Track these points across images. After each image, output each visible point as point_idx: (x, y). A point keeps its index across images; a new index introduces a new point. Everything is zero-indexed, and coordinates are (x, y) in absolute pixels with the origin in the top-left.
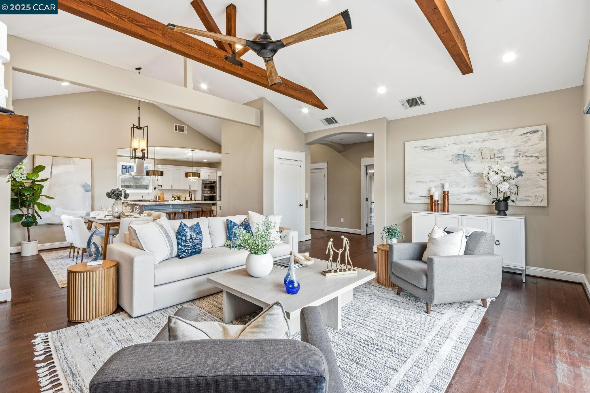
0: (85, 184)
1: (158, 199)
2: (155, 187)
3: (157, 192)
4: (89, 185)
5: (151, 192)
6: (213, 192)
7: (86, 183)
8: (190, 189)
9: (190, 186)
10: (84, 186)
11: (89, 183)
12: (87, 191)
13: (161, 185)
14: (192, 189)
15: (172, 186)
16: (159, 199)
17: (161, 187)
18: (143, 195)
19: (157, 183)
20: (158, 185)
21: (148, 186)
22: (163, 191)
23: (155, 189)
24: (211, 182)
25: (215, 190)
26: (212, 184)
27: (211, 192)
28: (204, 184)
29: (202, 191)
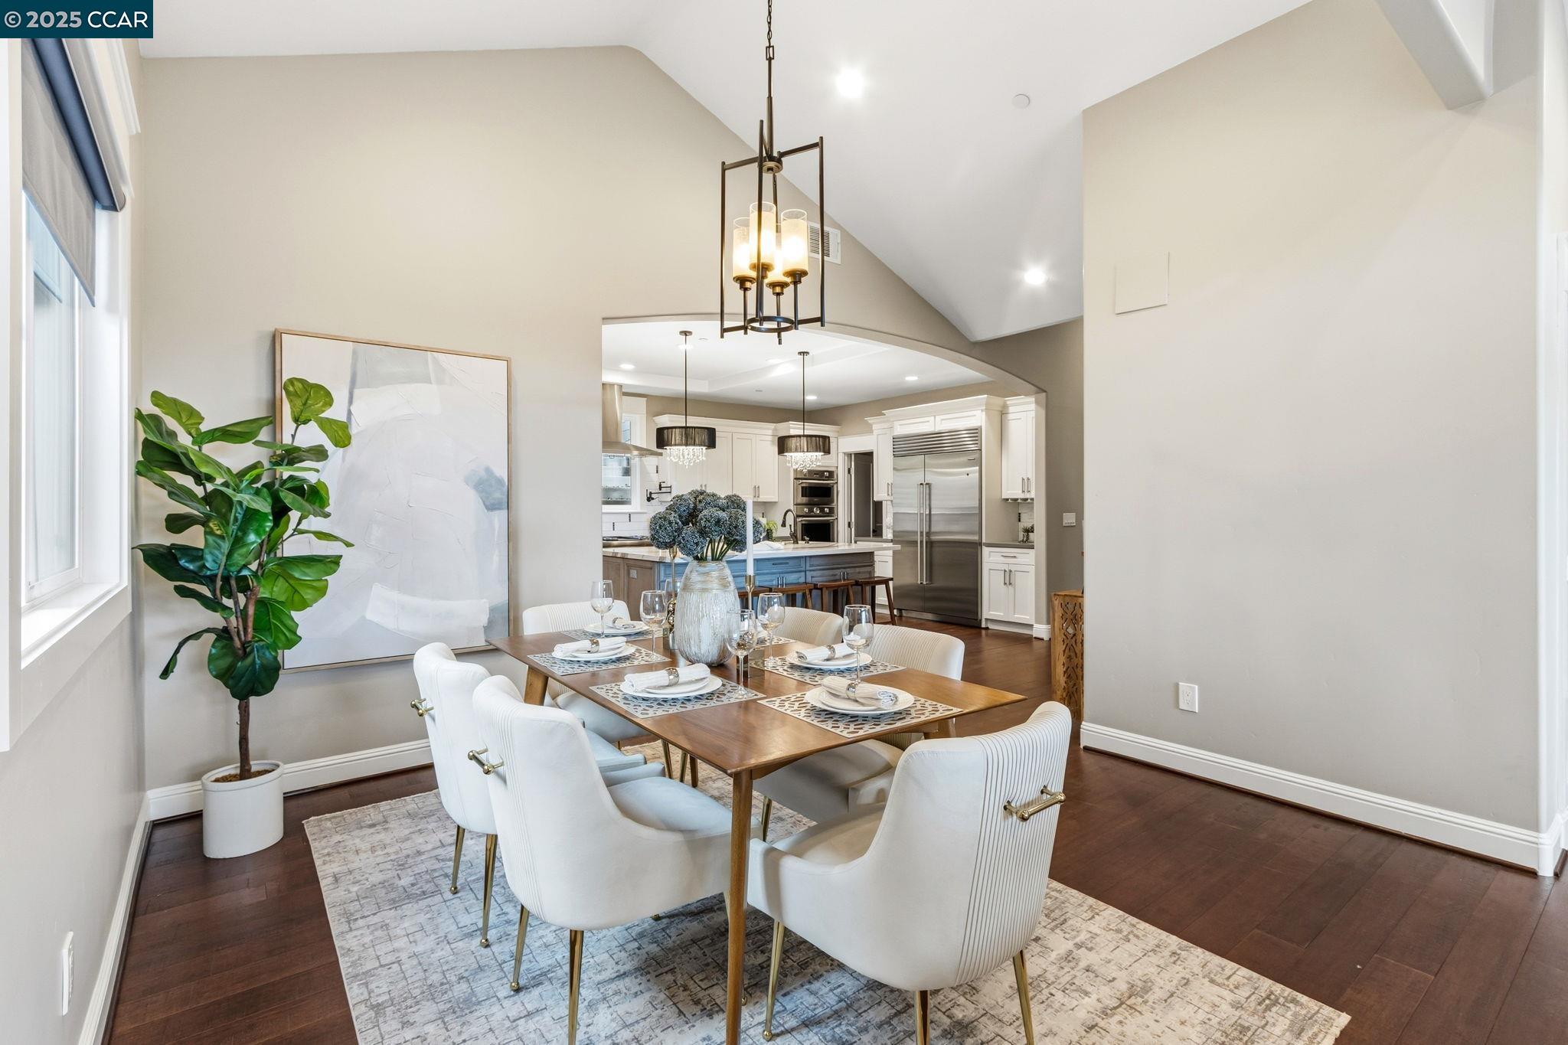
0: (483, 473)
2: (651, 493)
4: (500, 481)
5: (639, 510)
6: (827, 510)
7: (488, 470)
8: (755, 500)
9: (755, 491)
10: (483, 485)
11: (502, 472)
12: (491, 507)
14: (763, 499)
18: (613, 519)
19: (656, 479)
20: (660, 485)
21: (631, 490)
23: (649, 499)
24: (820, 474)
25: (833, 502)
26: (824, 480)
27: (822, 510)
28: (801, 481)
29: (796, 505)
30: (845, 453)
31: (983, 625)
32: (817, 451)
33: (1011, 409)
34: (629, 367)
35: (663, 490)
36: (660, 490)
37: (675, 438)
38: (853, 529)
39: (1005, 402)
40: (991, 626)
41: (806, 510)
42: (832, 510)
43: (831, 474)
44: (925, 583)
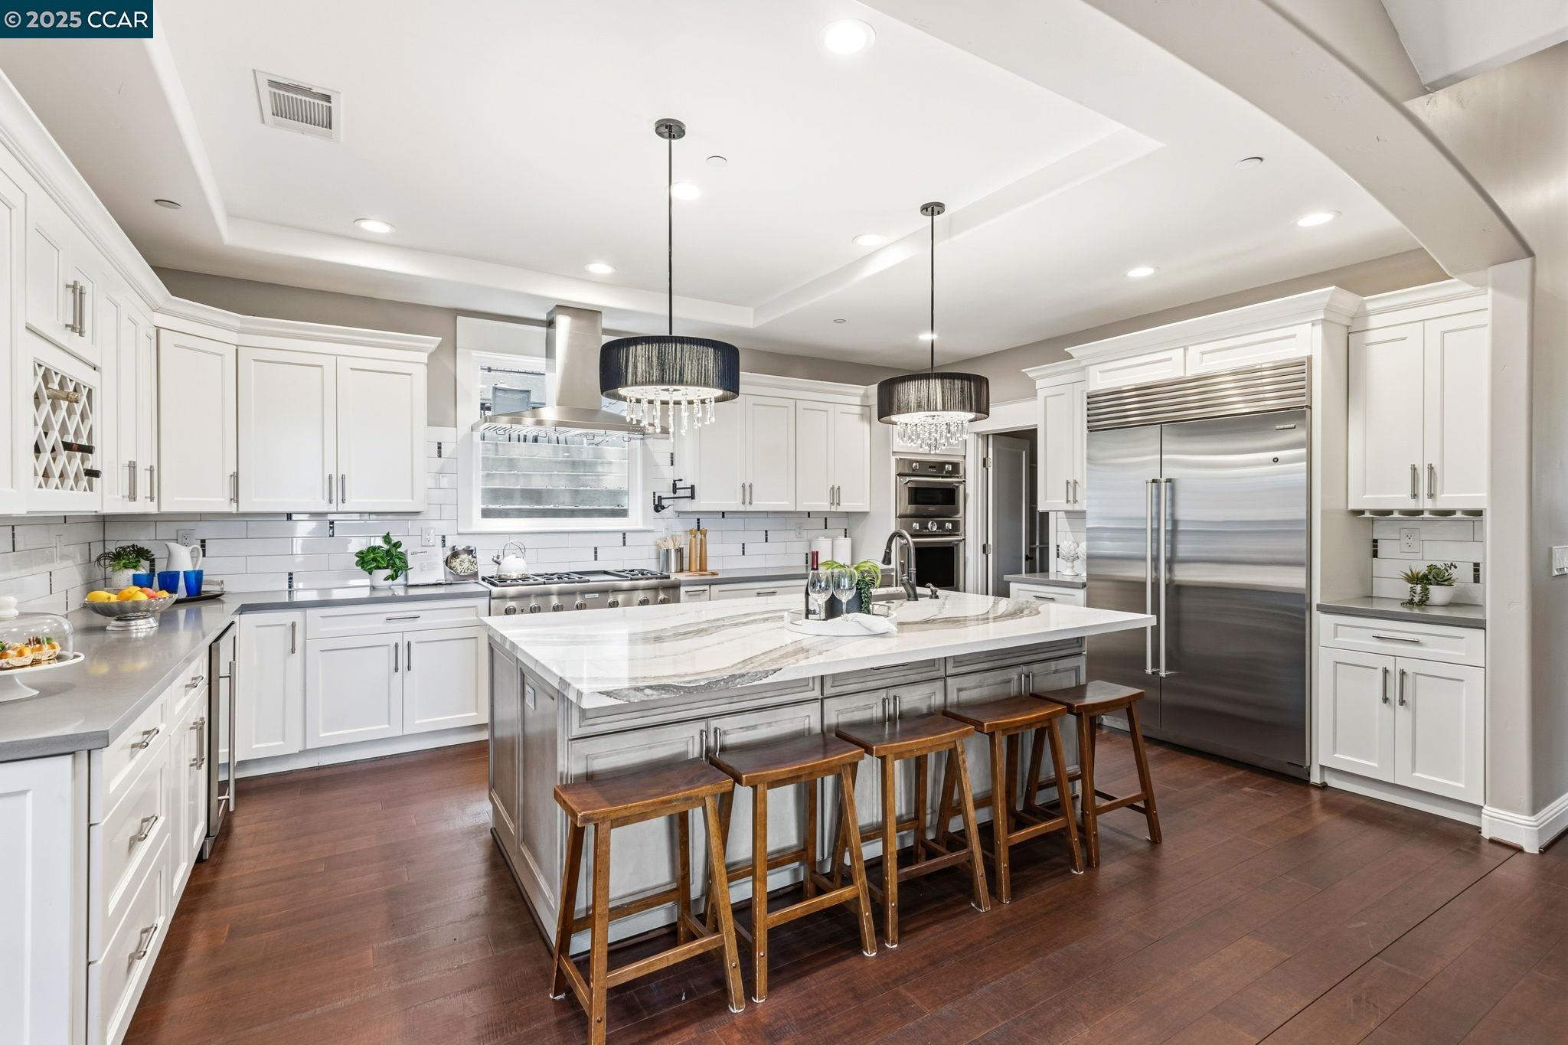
1: (673, 566)
2: (660, 498)
3: (672, 530)
5: (640, 527)
6: (949, 526)
8: (833, 509)
9: (835, 493)
13: (692, 488)
14: (845, 507)
15: (747, 490)
16: (681, 570)
17: (693, 497)
18: (595, 540)
19: (669, 474)
20: (674, 485)
21: (627, 493)
22: (699, 516)
23: (658, 507)
24: (938, 467)
25: (957, 512)
26: (942, 477)
27: (941, 526)
28: (908, 479)
29: (901, 517)
30: (978, 434)
31: (1316, 778)
32: (964, 409)
33: (1374, 321)
34: (600, 268)
35: (680, 493)
36: (675, 492)
37: (635, 367)
38: (990, 556)
39: (1363, 304)
40: (1334, 782)
41: (916, 526)
42: (955, 525)
43: (955, 466)
44: (1163, 674)
